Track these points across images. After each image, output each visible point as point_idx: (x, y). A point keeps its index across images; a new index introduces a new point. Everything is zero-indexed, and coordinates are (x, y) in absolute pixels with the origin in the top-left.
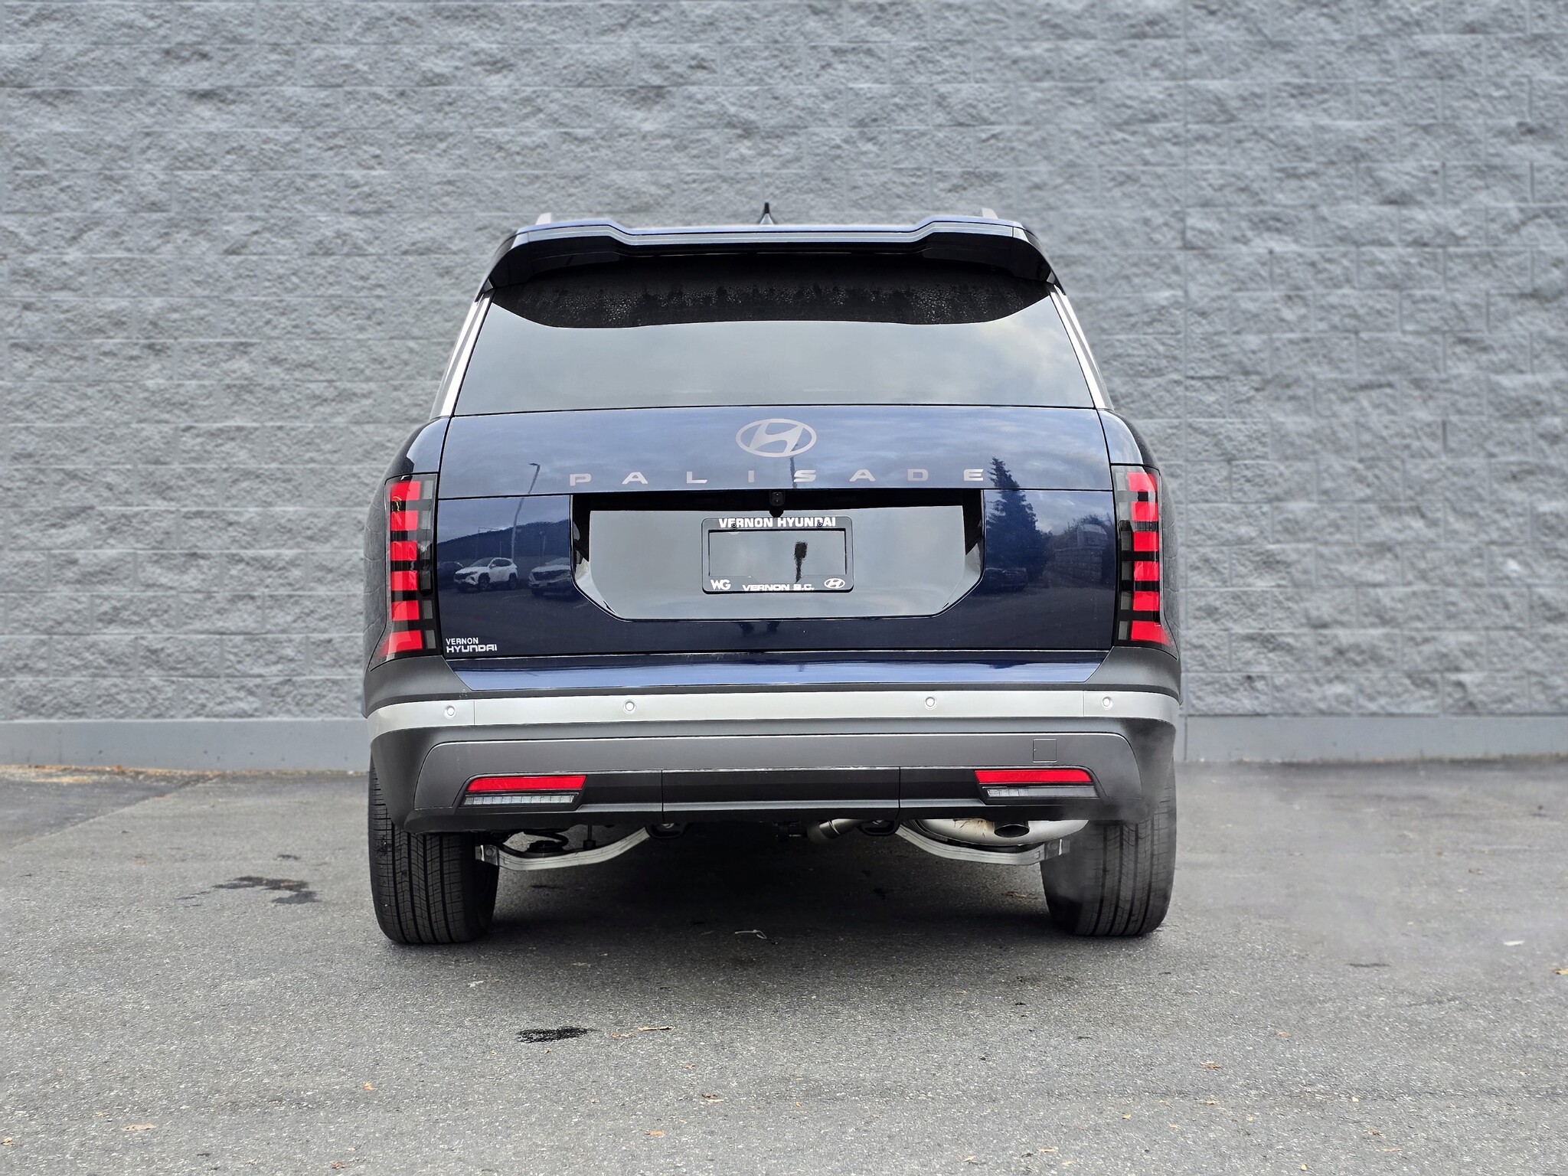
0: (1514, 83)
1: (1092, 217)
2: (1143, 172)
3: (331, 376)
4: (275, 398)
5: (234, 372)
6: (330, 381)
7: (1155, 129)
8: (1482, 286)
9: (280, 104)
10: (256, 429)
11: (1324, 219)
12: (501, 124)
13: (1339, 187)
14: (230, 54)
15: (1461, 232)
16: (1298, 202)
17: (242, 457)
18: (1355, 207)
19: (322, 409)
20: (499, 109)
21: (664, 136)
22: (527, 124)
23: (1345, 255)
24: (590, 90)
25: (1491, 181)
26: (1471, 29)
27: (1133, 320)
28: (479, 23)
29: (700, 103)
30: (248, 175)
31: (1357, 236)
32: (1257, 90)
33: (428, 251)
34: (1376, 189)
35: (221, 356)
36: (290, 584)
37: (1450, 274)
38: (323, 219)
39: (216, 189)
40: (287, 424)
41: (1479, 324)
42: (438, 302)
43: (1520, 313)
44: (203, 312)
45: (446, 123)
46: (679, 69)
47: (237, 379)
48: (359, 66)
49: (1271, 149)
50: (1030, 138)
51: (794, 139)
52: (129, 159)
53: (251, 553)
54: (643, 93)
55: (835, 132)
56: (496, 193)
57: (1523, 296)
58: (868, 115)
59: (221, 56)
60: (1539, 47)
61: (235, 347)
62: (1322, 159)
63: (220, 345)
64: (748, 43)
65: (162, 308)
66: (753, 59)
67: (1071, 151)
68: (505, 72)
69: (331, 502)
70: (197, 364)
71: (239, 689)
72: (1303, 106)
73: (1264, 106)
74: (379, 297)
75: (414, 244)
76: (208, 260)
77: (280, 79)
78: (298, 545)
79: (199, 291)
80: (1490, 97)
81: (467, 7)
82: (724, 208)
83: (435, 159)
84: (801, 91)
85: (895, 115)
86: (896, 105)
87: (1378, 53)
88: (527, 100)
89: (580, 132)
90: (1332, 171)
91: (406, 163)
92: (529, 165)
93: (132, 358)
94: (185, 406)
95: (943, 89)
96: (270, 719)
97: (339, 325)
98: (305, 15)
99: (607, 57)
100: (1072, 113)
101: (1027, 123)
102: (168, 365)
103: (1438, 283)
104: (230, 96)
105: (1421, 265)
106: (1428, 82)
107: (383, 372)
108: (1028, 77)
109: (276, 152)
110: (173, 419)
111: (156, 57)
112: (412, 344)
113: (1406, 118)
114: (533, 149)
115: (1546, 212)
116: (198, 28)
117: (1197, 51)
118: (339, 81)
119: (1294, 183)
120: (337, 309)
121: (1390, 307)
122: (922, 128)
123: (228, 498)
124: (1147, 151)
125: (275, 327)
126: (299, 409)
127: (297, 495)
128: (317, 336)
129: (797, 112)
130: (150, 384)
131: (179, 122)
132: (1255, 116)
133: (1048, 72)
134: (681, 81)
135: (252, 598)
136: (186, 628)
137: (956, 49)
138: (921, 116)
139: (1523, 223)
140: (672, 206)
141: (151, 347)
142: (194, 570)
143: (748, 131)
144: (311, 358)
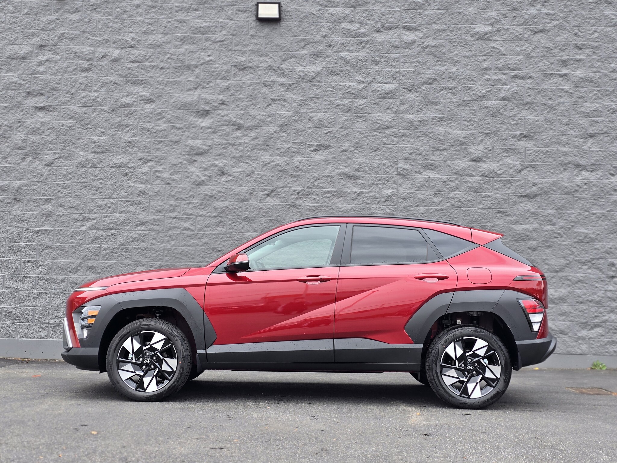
0: (519, 119)
1: (364, 162)
2: (383, 147)
3: (81, 212)
4: (60, 219)
5: (45, 209)
6: (81, 213)
7: (388, 132)
8: (507, 192)
9: (69, 113)
10: (52, 230)
11: (449, 166)
12: (149, 122)
13: (455, 154)
14: (51, 94)
15: (499, 172)
16: (440, 159)
17: (46, 240)
18: (461, 162)
19: (77, 224)
20: (149, 116)
21: (209, 128)
22: (159, 122)
23: (456, 179)
24: (182, 111)
25: (511, 154)
26: (503, 99)
27: (378, 200)
28: (143, 86)
29: (223, 116)
30: (55, 138)
31: (461, 172)
32: (425, 119)
33: (119, 167)
34: (468, 156)
35: (41, 203)
36: (61, 289)
37: (496, 187)
38: (82, 154)
39: (43, 142)
40: (64, 229)
41: (506, 206)
42: (123, 186)
43: (521, 203)
44: (36, 187)
45: (129, 121)
46: (216, 104)
47: (47, 212)
48: (98, 100)
49: (430, 140)
50: (342, 133)
51: (257, 131)
52: (12, 131)
53: (47, 276)
54: (202, 112)
55: (271, 129)
56: (146, 147)
57: (521, 196)
58: (284, 123)
59: (47, 95)
60: (528, 106)
61: (46, 200)
62: (448, 144)
63: (40, 199)
64: (241, 96)
65: (20, 185)
66: (242, 102)
67: (357, 138)
68: (152, 103)
69: (78, 258)
70: (31, 206)
71: (39, 328)
72: (442, 125)
73: (427, 124)
74: (101, 183)
75: (115, 164)
76: (38, 168)
77: (69, 103)
78: (65, 274)
79: (35, 179)
80: (510, 123)
81: (139, 80)
82: (230, 154)
83: (125, 134)
84: (259, 113)
85: (293, 123)
86: (294, 120)
87: (470, 107)
88: (160, 114)
89: (178, 126)
90: (452, 149)
91: (114, 135)
92: (159, 137)
93: (8, 203)
94: (28, 221)
95: (311, 115)
96: (51, 339)
97: (86, 193)
98: (79, 81)
99: (189, 99)
100: (358, 125)
101: (341, 128)
102: (21, 205)
103: (490, 191)
104: (51, 109)
105: (484, 183)
106: (488, 118)
107: (101, 211)
108: (342, 111)
109: (66, 130)
110: (22, 226)
111: (24, 94)
112: (112, 200)
113: (480, 130)
114: (161, 131)
115: (531, 166)
116: (40, 84)
117: (404, 104)
118: (91, 105)
119: (438, 153)
120: (85, 187)
121: (473, 199)
122: (304, 128)
123: (40, 256)
124: (384, 139)
125: (62, 193)
126: (69, 223)
127: (66, 255)
128: (77, 197)
129: (258, 121)
130: (14, 213)
131: (31, 118)
132: (425, 128)
133: (349, 110)
134: (216, 108)
135: (47, 293)
136: (21, 304)
137: (316, 100)
138: (303, 124)
139: (522, 170)
140: (211, 153)
141: (15, 199)
142: (26, 282)
143: (239, 127)
144: (74, 205)
